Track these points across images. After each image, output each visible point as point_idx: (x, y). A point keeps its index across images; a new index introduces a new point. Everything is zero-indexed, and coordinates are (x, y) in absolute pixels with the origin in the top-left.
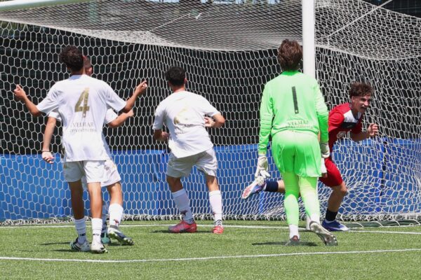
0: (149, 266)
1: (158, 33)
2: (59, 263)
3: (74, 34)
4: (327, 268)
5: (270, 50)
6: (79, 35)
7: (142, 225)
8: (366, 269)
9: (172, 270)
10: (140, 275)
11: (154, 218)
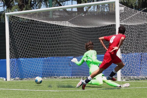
0: (69, 92)
1: (70, 22)
2: (41, 91)
3: (44, 22)
4: (124, 93)
5: (105, 26)
6: (46, 23)
7: (66, 79)
8: (136, 93)
9: (76, 93)
10: (66, 95)
11: (70, 77)
